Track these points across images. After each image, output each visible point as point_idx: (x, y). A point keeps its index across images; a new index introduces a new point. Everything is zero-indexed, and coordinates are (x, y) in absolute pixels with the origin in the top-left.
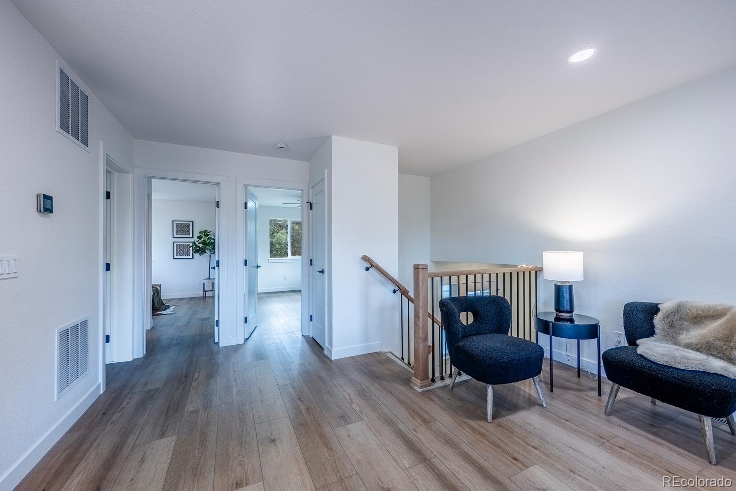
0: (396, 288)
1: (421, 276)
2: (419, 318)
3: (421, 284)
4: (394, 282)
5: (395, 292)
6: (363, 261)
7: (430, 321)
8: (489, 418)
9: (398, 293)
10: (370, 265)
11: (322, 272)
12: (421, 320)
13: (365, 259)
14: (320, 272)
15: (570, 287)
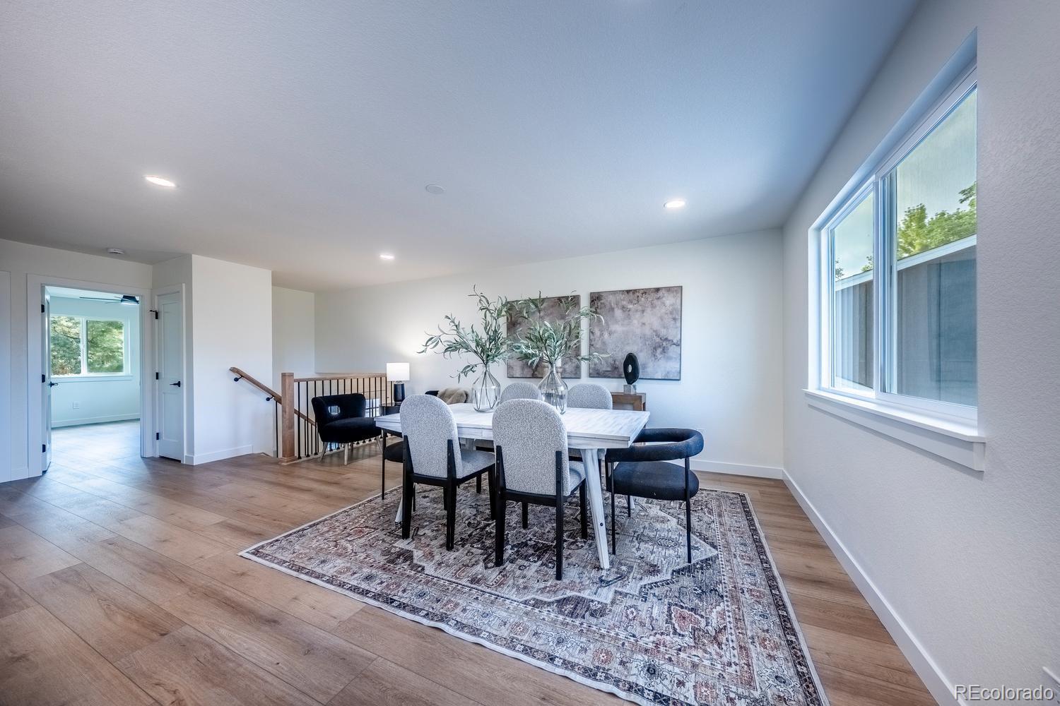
0: (269, 396)
1: (287, 381)
2: (286, 412)
3: (287, 387)
4: (267, 390)
5: (268, 399)
6: (231, 373)
7: (296, 416)
8: (346, 463)
9: (273, 401)
10: (239, 375)
11: (179, 384)
12: (287, 413)
13: (234, 370)
14: (175, 384)
15: (403, 385)
